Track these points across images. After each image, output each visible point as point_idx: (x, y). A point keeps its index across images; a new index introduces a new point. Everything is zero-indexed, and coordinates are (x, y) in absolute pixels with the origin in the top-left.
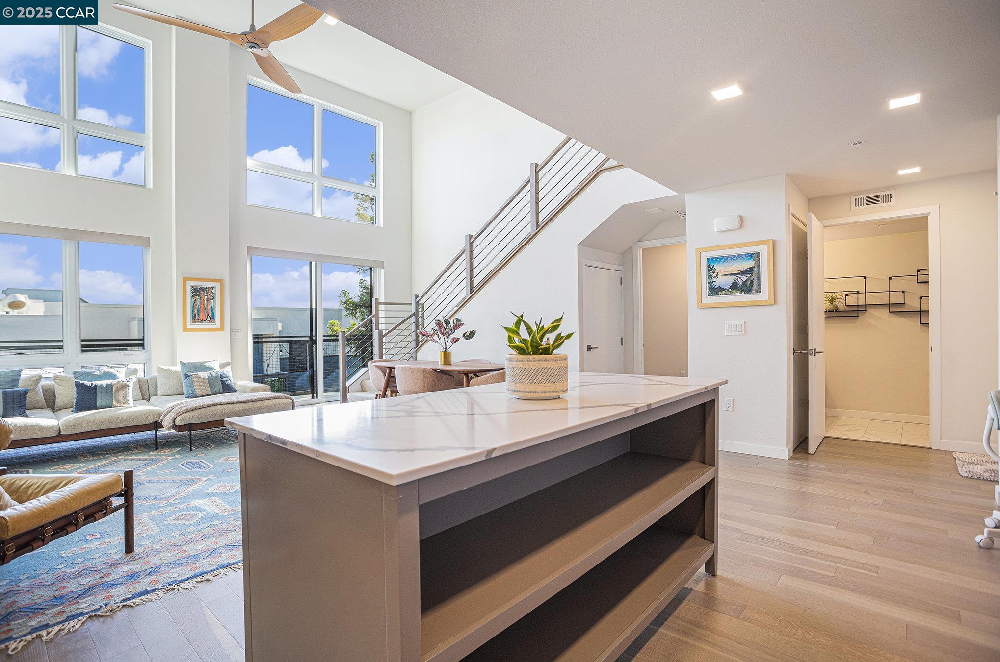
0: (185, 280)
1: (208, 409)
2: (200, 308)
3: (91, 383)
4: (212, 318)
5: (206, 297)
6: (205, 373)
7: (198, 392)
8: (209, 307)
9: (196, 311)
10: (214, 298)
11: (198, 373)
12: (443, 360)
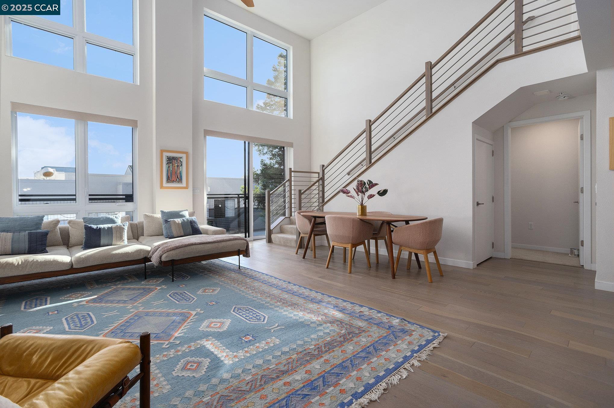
0: (162, 151)
1: (186, 248)
2: (172, 172)
3: (96, 226)
4: (180, 180)
5: (176, 164)
6: (179, 219)
7: (175, 233)
8: (178, 172)
9: (169, 175)
10: (182, 165)
11: (175, 219)
12: (360, 212)
